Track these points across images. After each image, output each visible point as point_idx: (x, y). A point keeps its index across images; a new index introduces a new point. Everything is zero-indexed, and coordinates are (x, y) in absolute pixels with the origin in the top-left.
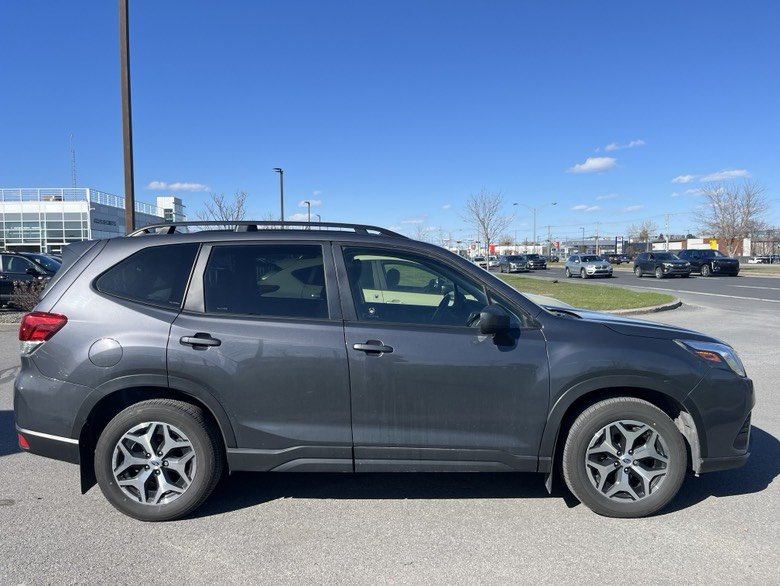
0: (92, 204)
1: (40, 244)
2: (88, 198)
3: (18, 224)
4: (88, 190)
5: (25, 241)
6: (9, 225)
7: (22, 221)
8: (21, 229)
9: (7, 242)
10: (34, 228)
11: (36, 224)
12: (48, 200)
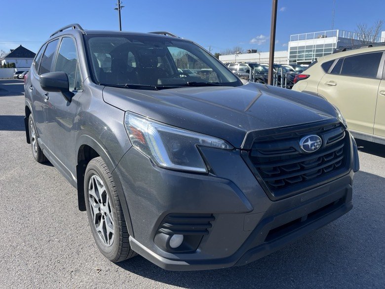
0: (339, 38)
1: (311, 61)
2: (337, 35)
3: (303, 51)
4: (338, 31)
5: (306, 60)
6: (300, 52)
7: (305, 50)
8: (304, 54)
9: (298, 60)
10: (310, 53)
11: (311, 51)
12: (319, 38)
